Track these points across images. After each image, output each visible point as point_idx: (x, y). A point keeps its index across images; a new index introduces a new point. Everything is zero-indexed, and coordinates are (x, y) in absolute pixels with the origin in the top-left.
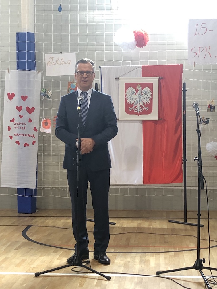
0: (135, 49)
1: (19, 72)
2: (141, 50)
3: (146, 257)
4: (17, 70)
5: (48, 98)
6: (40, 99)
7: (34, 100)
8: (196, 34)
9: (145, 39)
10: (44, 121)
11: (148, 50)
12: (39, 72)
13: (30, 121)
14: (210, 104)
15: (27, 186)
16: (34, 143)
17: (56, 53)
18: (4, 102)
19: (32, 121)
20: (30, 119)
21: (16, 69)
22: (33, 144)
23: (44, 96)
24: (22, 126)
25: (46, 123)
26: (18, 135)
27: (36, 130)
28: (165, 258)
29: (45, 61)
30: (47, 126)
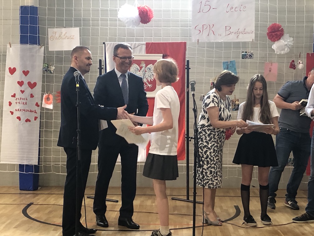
0: (139, 25)
2: (146, 26)
5: (51, 72)
6: (42, 74)
7: (36, 75)
8: (200, 12)
9: (149, 16)
11: (152, 27)
12: (41, 47)
13: (32, 96)
14: (213, 82)
15: (29, 162)
16: (36, 118)
17: (60, 28)
18: (5, 76)
19: (34, 96)
22: (35, 120)
23: (46, 70)
24: (23, 101)
25: (48, 99)
26: (19, 110)
27: (38, 106)
29: (48, 35)
30: (49, 101)
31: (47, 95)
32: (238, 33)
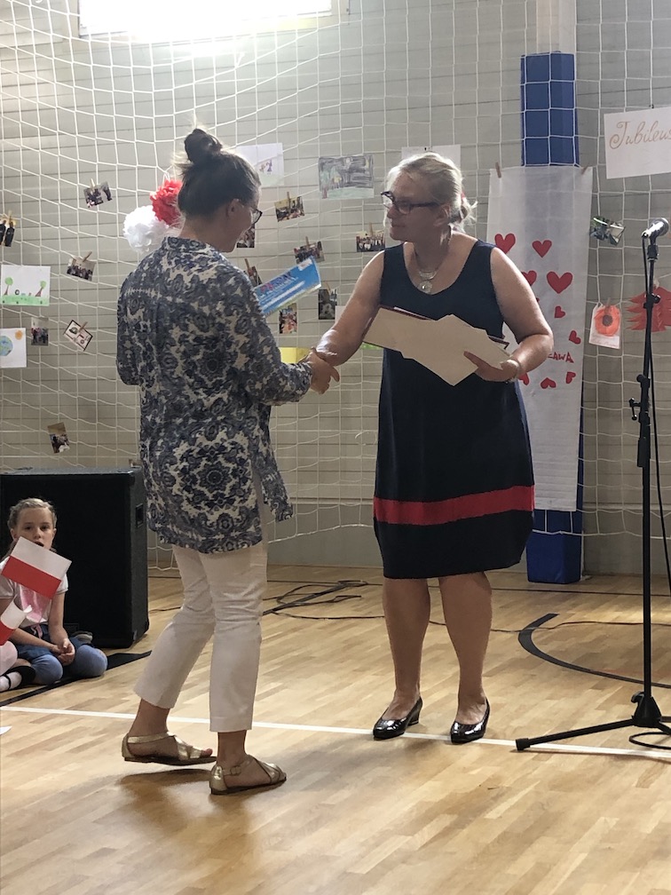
1: (526, 171)
4: (523, 165)
5: (613, 242)
6: (588, 248)
7: (572, 252)
10: (601, 311)
12: (585, 169)
13: (559, 313)
15: (552, 502)
16: (570, 377)
17: (637, 109)
19: (564, 314)
20: (558, 309)
21: (521, 160)
22: (569, 380)
23: (598, 237)
25: (606, 320)
27: (577, 341)
29: (602, 133)
30: (610, 327)
31: (602, 307)
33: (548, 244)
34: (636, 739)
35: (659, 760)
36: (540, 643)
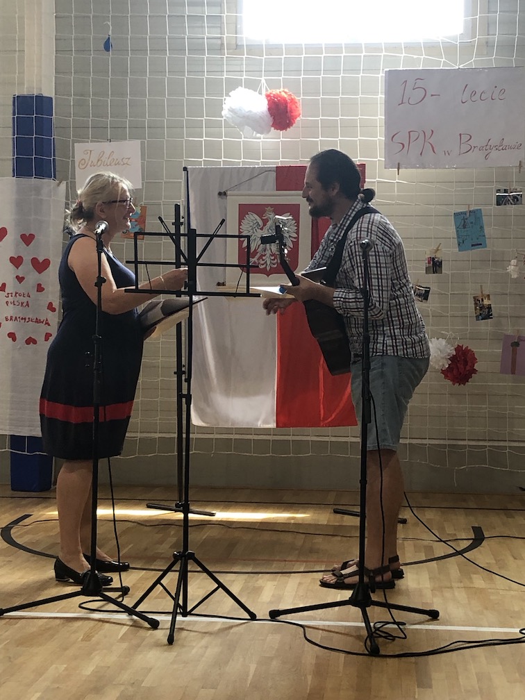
0: (270, 135)
1: (16, 181)
2: (283, 136)
3: (257, 581)
4: (14, 176)
6: (62, 241)
7: (50, 244)
8: (402, 103)
9: (291, 112)
11: (298, 137)
12: (60, 183)
13: (40, 288)
14: (432, 257)
15: (31, 430)
16: (48, 336)
17: (99, 142)
19: (43, 289)
20: (39, 285)
21: (12, 174)
22: (46, 339)
24: (21, 299)
26: (14, 319)
27: (54, 310)
28: (300, 584)
29: (73, 157)
32: (487, 148)
33: (32, 237)
34: (83, 605)
35: (100, 620)
36: (16, 537)
